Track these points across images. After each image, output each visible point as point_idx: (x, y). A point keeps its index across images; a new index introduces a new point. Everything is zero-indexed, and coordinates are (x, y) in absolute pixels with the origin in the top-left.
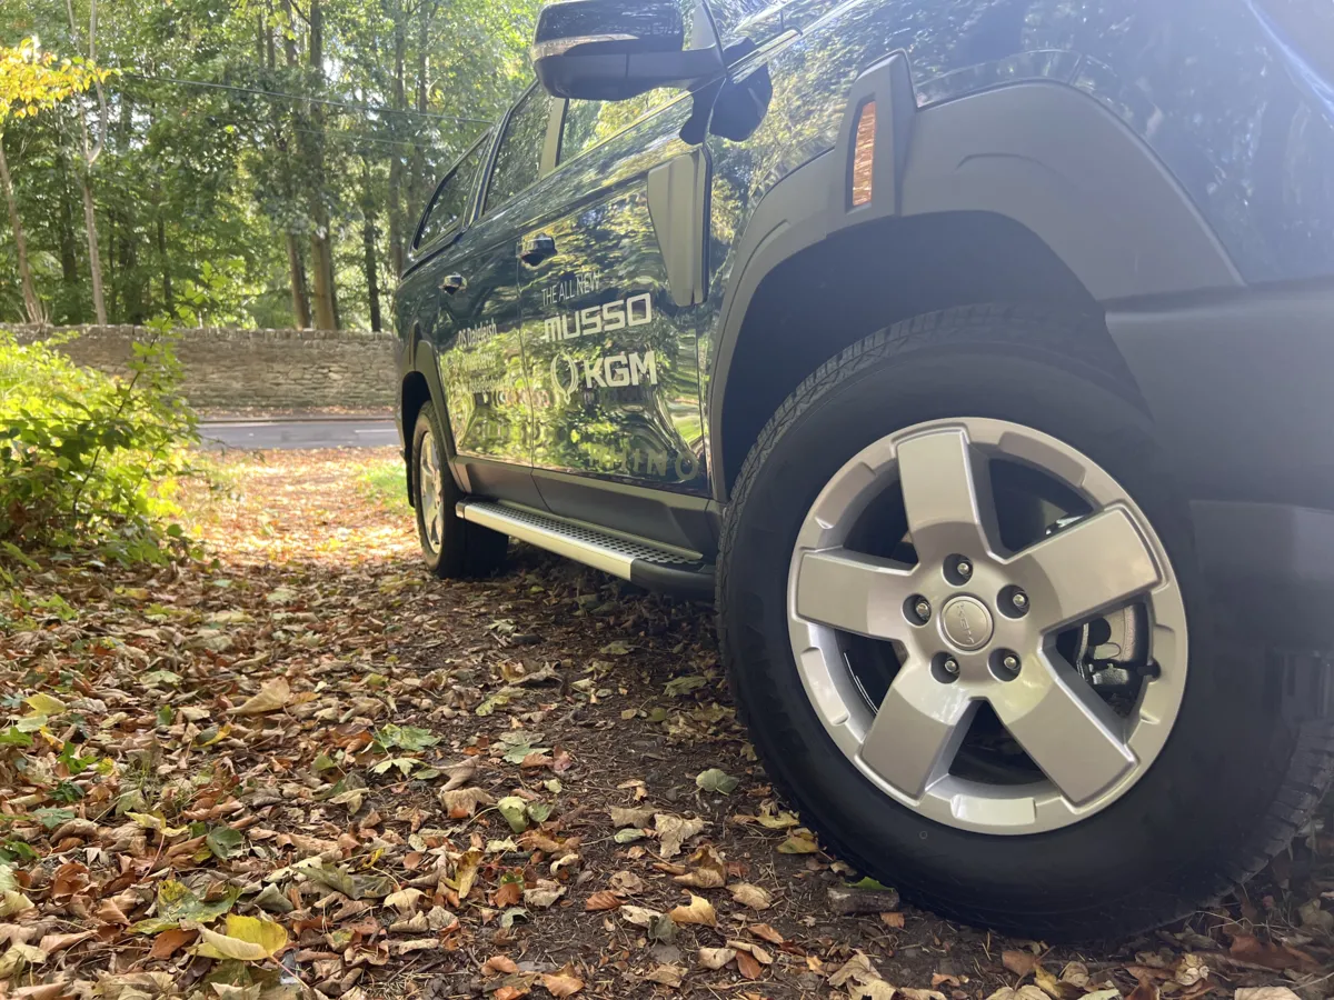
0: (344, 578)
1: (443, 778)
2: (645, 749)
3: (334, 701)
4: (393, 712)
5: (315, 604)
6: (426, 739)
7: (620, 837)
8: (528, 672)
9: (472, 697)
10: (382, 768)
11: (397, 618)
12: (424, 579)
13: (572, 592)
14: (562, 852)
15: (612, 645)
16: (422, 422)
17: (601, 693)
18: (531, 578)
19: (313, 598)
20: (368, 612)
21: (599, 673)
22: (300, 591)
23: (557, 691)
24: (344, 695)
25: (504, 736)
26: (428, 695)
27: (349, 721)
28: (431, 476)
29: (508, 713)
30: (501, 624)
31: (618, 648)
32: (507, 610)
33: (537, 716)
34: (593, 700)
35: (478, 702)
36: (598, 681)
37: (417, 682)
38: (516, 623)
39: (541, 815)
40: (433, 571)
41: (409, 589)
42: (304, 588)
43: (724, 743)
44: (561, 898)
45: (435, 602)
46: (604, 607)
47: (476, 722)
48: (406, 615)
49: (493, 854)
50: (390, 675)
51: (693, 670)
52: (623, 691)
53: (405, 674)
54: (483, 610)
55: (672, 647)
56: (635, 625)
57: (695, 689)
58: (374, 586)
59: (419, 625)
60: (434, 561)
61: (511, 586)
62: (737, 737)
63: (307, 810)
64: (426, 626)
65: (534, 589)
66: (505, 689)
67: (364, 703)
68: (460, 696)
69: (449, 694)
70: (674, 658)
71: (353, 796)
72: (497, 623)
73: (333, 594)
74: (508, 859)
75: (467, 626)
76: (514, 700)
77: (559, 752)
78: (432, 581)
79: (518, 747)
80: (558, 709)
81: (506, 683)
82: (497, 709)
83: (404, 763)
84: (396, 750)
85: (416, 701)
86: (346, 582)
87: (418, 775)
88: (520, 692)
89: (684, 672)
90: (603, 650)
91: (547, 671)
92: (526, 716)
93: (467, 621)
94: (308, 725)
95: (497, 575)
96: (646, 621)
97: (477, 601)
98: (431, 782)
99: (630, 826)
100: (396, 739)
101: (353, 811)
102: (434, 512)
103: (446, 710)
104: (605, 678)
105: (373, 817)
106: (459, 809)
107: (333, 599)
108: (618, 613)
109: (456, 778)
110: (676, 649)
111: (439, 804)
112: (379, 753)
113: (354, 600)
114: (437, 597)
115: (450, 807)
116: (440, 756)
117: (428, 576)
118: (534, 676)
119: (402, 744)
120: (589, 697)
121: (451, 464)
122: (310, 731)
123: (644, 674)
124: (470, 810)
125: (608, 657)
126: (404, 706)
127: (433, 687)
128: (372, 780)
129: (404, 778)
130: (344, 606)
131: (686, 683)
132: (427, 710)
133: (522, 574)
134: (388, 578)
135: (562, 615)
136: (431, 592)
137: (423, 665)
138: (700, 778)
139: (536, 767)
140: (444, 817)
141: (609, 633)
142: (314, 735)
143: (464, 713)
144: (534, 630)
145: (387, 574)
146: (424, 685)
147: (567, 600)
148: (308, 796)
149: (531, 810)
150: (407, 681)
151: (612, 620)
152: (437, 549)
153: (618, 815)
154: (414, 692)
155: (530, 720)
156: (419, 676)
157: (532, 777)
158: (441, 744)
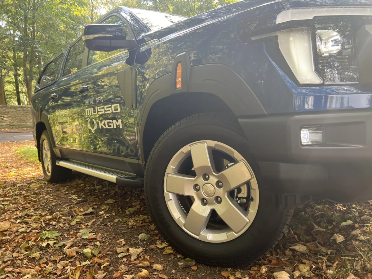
0: (18, 185)
1: (64, 245)
2: (122, 230)
3: (24, 225)
4: (44, 227)
5: (10, 195)
6: (56, 234)
7: (120, 256)
8: (85, 211)
9: (69, 220)
10: (44, 245)
11: (39, 197)
12: (45, 184)
13: (94, 185)
14: (104, 263)
15: (109, 201)
16: (43, 136)
17: (108, 215)
18: (80, 182)
19: (9, 193)
20: (29, 196)
21: (106, 209)
22: (4, 191)
23: (94, 215)
24: (27, 223)
25: (81, 231)
26: (54, 221)
27: (30, 231)
28: (47, 153)
29: (81, 224)
30: (73, 197)
31: (110, 201)
32: (74, 192)
33: (90, 224)
34: (106, 217)
35: (71, 221)
36: (106, 212)
37: (50, 217)
38: (78, 196)
39: (96, 253)
40: (48, 181)
41: (41, 187)
42: (5, 189)
43: (145, 226)
44: (105, 276)
45: (50, 191)
46: (104, 189)
47: (71, 228)
48: (42, 196)
49: (83, 266)
50: (41, 215)
51: (133, 206)
52: (114, 214)
53: (46, 215)
54: (67, 193)
55: (126, 199)
56: (114, 194)
57: (134, 211)
58: (29, 187)
59: (47, 199)
60: (48, 178)
61: (74, 184)
62: (148, 224)
63: (22, 260)
64: (49, 199)
65: (82, 185)
66: (79, 217)
67: (35, 225)
68: (65, 220)
69: (62, 220)
70: (127, 203)
71: (37, 254)
72: (72, 196)
73: (15, 191)
74: (88, 267)
75: (63, 198)
76: (82, 220)
77: (98, 234)
78: (48, 184)
79: (86, 233)
80: (95, 221)
81: (78, 215)
82: (77, 223)
83: (51, 243)
84: (48, 239)
85: (51, 223)
86: (19, 186)
87: (56, 245)
88: (83, 217)
89: (131, 207)
90: (106, 202)
91: (90, 210)
92: (86, 224)
93: (62, 196)
94: (17, 234)
95: (69, 181)
96: (118, 192)
97: (64, 190)
98: (60, 247)
99: (122, 252)
100: (47, 235)
101: (37, 259)
102: (48, 164)
103: (61, 225)
104: (108, 211)
105: (45, 260)
106: (71, 254)
107: (16, 192)
108: (109, 191)
109: (68, 245)
110: (128, 200)
111: (64, 253)
112: (42, 240)
113: (24, 192)
114: (51, 189)
115: (68, 254)
116: (62, 239)
117: (46, 183)
118: (87, 212)
119: (49, 237)
120: (104, 217)
121: (54, 149)
122: (18, 236)
123: (119, 208)
124: (74, 254)
125: (108, 204)
126: (47, 225)
127: (55, 218)
128: (42, 249)
129: (51, 247)
130: (21, 194)
131: (132, 210)
132: (55, 225)
133: (77, 181)
134: (33, 184)
135: (92, 192)
136: (49, 188)
137: (51, 211)
138: (140, 237)
139: (92, 239)
140: (66, 257)
141: (107, 197)
142: (20, 237)
143: (67, 225)
144: (84, 198)
145: (33, 183)
146: (53, 218)
147: (92, 188)
148: (22, 257)
149: (93, 252)
150: (47, 217)
151: (107, 193)
152: (49, 174)
153: (119, 250)
154: (50, 220)
155: (87, 225)
156: (50, 215)
157: (91, 242)
158: (61, 235)
